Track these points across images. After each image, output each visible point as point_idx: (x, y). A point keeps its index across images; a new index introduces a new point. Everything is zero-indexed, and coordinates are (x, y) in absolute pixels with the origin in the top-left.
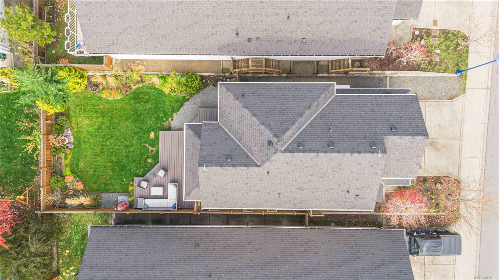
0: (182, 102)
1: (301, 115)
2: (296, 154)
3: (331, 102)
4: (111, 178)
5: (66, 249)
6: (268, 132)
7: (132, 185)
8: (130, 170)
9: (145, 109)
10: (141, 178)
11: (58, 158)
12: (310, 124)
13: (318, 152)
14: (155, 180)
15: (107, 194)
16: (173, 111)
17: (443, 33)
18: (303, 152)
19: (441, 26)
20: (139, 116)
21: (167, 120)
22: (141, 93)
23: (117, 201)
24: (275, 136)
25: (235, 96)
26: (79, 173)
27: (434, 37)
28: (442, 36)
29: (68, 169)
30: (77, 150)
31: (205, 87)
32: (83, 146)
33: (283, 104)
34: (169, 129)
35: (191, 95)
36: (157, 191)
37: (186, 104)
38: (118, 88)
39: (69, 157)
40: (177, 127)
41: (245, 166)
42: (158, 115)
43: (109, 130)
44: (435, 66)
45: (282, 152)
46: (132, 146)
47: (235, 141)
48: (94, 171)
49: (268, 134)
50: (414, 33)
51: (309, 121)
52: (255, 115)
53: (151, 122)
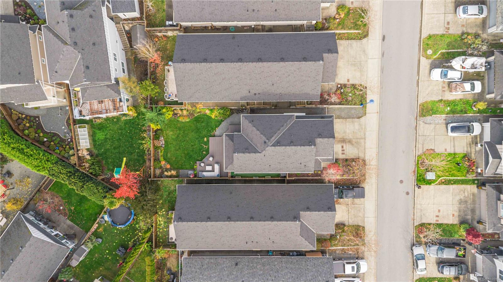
0: (220, 122)
1: (279, 130)
2: (276, 147)
3: (293, 123)
4: (185, 162)
5: (160, 200)
6: (264, 137)
7: (196, 165)
8: (194, 158)
9: (202, 126)
10: (201, 162)
11: (157, 152)
12: (283, 134)
13: (286, 146)
14: (207, 162)
15: (182, 171)
16: (216, 127)
17: (353, 86)
18: (280, 146)
19: (351, 82)
20: (198, 129)
21: (213, 131)
22: (199, 118)
23: (188, 174)
24: (267, 139)
25: (249, 121)
26: (168, 160)
27: (348, 87)
28: (352, 87)
29: (162, 158)
30: (166, 147)
31: (232, 114)
32: (170, 145)
33: (271, 125)
34: (214, 136)
35: (225, 119)
36: (209, 168)
37: (223, 123)
38: (188, 116)
39: (163, 151)
40: (218, 135)
41: (254, 153)
42: (208, 129)
43: (183, 137)
44: (349, 102)
45: (270, 146)
46: (195, 145)
47: (249, 142)
48: (176, 158)
49: (264, 138)
50: (337, 86)
51: (283, 132)
52: (258, 130)
53: (204, 132)
